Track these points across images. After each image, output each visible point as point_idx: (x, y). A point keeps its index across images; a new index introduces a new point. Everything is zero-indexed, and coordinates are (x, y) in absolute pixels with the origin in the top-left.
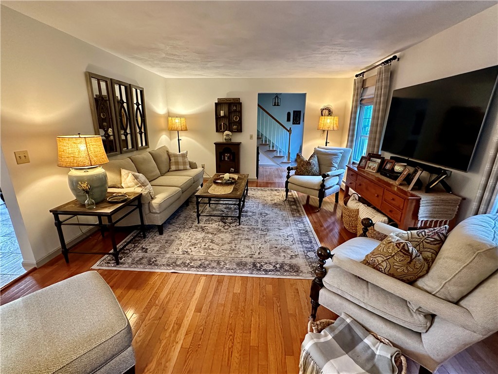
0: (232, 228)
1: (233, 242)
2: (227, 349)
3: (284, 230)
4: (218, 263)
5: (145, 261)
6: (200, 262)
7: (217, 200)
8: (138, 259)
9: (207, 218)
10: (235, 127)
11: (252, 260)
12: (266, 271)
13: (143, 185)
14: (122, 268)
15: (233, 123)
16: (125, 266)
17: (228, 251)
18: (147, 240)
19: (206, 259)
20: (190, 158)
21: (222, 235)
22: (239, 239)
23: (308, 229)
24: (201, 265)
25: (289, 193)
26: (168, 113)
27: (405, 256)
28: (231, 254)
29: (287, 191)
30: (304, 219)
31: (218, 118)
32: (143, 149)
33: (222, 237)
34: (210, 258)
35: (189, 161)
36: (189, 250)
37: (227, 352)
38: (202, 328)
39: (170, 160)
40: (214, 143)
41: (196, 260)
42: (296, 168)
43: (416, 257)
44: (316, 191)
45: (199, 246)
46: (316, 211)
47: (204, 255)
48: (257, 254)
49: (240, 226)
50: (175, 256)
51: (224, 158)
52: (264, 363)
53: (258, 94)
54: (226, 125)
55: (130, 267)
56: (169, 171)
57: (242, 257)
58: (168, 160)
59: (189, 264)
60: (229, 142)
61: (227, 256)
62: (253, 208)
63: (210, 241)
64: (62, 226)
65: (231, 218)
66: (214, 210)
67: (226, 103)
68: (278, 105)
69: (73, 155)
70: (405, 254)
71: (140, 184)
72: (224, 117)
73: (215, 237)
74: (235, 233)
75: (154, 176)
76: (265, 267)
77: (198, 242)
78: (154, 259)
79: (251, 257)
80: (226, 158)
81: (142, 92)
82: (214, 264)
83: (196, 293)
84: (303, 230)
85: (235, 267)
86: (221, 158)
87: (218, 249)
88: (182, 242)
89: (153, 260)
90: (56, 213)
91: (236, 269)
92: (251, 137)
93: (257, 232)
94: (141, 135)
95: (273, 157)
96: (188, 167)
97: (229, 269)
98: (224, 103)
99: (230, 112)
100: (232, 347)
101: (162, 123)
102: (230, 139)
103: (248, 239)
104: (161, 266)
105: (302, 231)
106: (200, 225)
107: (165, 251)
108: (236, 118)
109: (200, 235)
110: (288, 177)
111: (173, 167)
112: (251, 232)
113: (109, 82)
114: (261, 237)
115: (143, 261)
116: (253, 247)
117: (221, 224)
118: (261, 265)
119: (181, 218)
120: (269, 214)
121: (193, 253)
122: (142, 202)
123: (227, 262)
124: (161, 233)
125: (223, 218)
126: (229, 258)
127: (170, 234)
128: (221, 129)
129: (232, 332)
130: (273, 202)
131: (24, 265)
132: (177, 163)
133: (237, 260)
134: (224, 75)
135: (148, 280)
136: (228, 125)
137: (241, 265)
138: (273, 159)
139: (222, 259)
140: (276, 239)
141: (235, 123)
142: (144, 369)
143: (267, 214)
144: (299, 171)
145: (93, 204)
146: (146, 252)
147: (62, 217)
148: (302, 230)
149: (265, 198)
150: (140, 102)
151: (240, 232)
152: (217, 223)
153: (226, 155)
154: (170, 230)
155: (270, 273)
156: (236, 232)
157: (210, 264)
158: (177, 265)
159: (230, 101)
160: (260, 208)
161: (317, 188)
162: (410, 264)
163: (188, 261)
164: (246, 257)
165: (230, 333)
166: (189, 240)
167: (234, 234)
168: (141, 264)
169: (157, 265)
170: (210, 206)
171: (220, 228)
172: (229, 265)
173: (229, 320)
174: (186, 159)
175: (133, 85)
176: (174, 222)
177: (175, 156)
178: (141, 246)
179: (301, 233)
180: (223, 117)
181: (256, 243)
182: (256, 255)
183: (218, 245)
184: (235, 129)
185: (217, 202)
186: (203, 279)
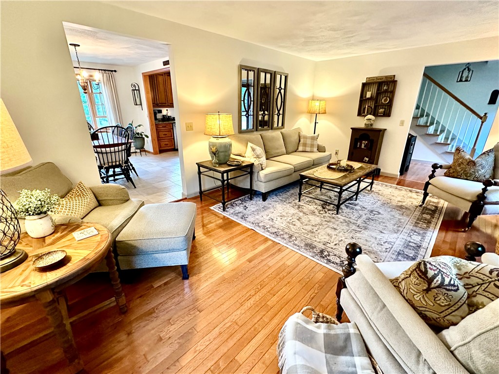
0: (327, 215)
1: (318, 226)
2: (248, 295)
3: (387, 235)
4: (291, 237)
5: (240, 215)
6: (276, 230)
7: (332, 187)
8: (237, 212)
9: (310, 199)
10: (381, 110)
11: (323, 247)
12: (330, 261)
13: (258, 157)
14: (225, 214)
15: (381, 106)
16: (227, 213)
17: (306, 232)
18: (252, 201)
19: (283, 230)
20: (320, 142)
21: (312, 217)
22: (326, 226)
23: (424, 245)
24: (276, 232)
25: (428, 198)
26: (313, 96)
27: (419, 279)
28: (308, 235)
29: (426, 195)
30: (429, 234)
31: (363, 100)
32: (278, 128)
33: (311, 219)
34: (286, 231)
35: (318, 145)
36: (275, 219)
37: (247, 296)
38: (243, 272)
39: (300, 141)
40: (351, 128)
41: (275, 228)
42: (449, 168)
43: (439, 287)
44: (468, 202)
45: (285, 218)
46: (460, 230)
47: (284, 227)
48: (334, 243)
49: (337, 215)
50: (262, 219)
51: (361, 145)
52: (266, 320)
53: (426, 67)
54: (371, 108)
55: (229, 215)
56: (296, 151)
57: (315, 241)
58: (298, 141)
59: (267, 228)
60: (370, 127)
61: (302, 234)
62: (366, 204)
63: (298, 218)
64: (201, 175)
65: (333, 206)
66: (322, 195)
67: (376, 83)
68: (466, 81)
69: (210, 127)
70: (420, 276)
71: (255, 156)
72: (371, 98)
73: (305, 216)
74: (326, 219)
75: (278, 153)
76: (331, 258)
77: (287, 215)
78: (247, 216)
79: (324, 244)
80: (363, 145)
81: (286, 77)
82: (286, 236)
83: (256, 250)
84: (415, 244)
85: (302, 246)
86: (356, 144)
87: (299, 226)
88: (275, 212)
89: (245, 216)
90: (199, 165)
91: (302, 247)
92: (402, 123)
93: (350, 226)
94: (278, 116)
95: (443, 153)
96: (315, 149)
97: (296, 245)
98: (373, 83)
99: (379, 93)
100: (253, 296)
101: (304, 106)
102: (372, 125)
103: (335, 229)
104: (248, 222)
105: (411, 244)
106: (300, 203)
107: (258, 214)
108: (386, 100)
109: (293, 211)
110: (432, 176)
111: (301, 149)
112: (345, 224)
113: (256, 71)
114: (351, 232)
115: (239, 215)
116: (334, 237)
117: (320, 208)
118: (329, 254)
119: (288, 193)
120: (382, 214)
121: (277, 222)
122: (254, 171)
123: (299, 239)
124: (264, 200)
125: (325, 204)
126: (303, 237)
127: (271, 203)
128: (364, 112)
129: (261, 286)
130: (400, 204)
131: (183, 194)
132: (305, 145)
133: (309, 242)
134: (378, 49)
135: (233, 228)
136: (373, 108)
137: (310, 246)
138: (443, 155)
139: (296, 235)
140: (367, 239)
141: (383, 106)
142: (197, 274)
143: (379, 213)
144: (451, 171)
145: (217, 163)
146: (245, 209)
147: (202, 169)
148: (412, 242)
149: (392, 198)
150: (283, 87)
151: (333, 220)
152: (316, 207)
153: (363, 142)
154: (273, 200)
155: (332, 264)
156: (328, 219)
157: (283, 235)
158: (258, 226)
159: (381, 79)
160: (376, 206)
161: (468, 198)
162: (427, 293)
163: (268, 226)
164: (319, 242)
165: (259, 287)
166: (281, 212)
167: (324, 220)
168: (237, 216)
169: (245, 220)
170: (321, 190)
171: (316, 211)
172: (298, 242)
173: (265, 279)
174: (315, 142)
175: (278, 72)
176: (280, 195)
177: (305, 137)
178: (245, 204)
179: (408, 245)
180: (368, 99)
181: (341, 234)
182: (332, 245)
183: (302, 223)
184: (381, 113)
185: (331, 189)
186: (270, 242)
